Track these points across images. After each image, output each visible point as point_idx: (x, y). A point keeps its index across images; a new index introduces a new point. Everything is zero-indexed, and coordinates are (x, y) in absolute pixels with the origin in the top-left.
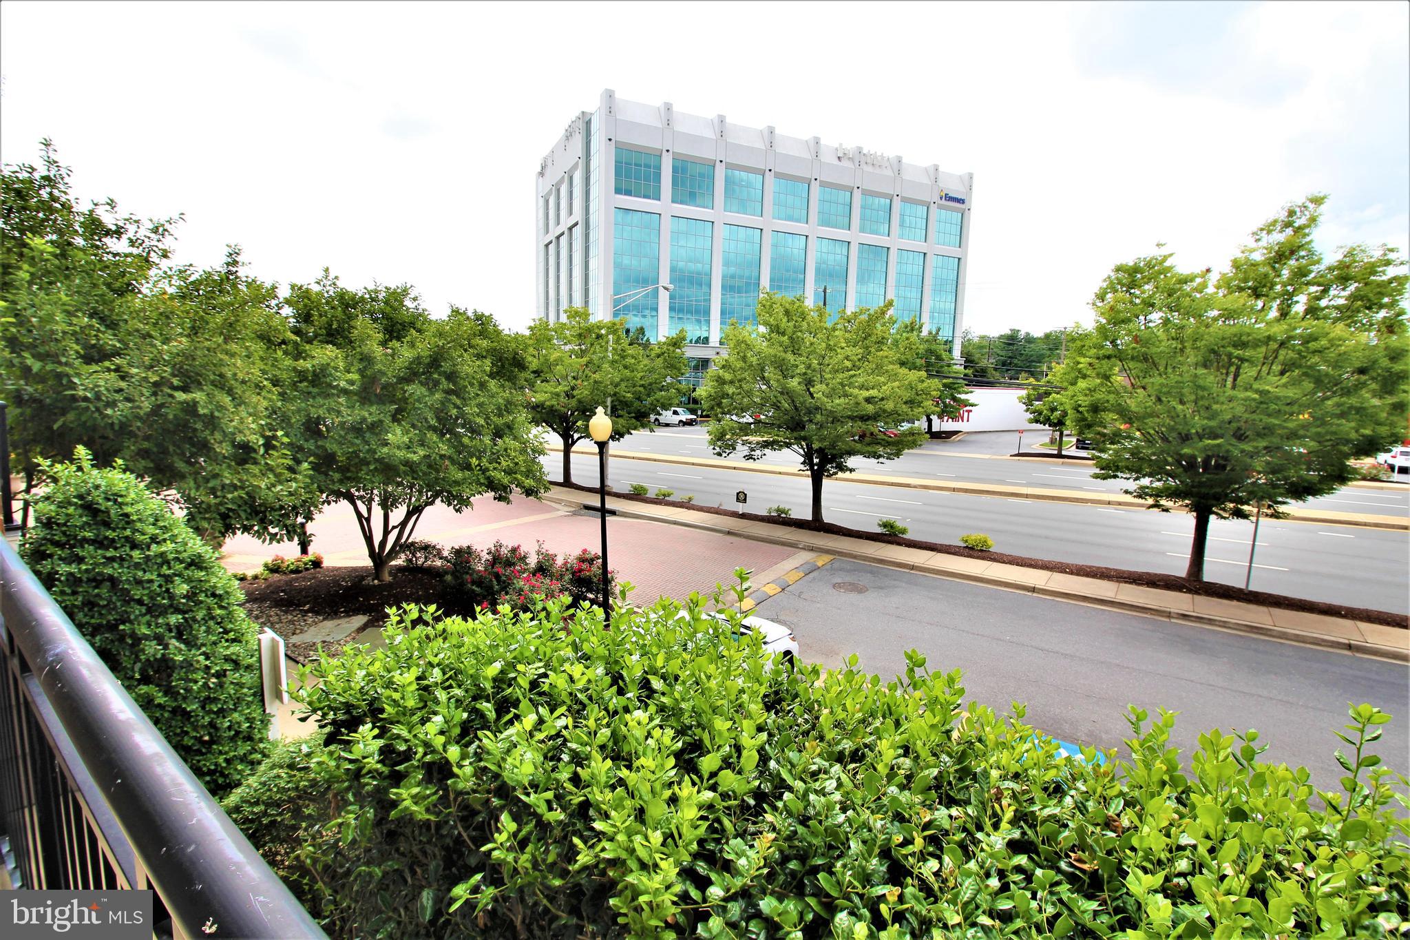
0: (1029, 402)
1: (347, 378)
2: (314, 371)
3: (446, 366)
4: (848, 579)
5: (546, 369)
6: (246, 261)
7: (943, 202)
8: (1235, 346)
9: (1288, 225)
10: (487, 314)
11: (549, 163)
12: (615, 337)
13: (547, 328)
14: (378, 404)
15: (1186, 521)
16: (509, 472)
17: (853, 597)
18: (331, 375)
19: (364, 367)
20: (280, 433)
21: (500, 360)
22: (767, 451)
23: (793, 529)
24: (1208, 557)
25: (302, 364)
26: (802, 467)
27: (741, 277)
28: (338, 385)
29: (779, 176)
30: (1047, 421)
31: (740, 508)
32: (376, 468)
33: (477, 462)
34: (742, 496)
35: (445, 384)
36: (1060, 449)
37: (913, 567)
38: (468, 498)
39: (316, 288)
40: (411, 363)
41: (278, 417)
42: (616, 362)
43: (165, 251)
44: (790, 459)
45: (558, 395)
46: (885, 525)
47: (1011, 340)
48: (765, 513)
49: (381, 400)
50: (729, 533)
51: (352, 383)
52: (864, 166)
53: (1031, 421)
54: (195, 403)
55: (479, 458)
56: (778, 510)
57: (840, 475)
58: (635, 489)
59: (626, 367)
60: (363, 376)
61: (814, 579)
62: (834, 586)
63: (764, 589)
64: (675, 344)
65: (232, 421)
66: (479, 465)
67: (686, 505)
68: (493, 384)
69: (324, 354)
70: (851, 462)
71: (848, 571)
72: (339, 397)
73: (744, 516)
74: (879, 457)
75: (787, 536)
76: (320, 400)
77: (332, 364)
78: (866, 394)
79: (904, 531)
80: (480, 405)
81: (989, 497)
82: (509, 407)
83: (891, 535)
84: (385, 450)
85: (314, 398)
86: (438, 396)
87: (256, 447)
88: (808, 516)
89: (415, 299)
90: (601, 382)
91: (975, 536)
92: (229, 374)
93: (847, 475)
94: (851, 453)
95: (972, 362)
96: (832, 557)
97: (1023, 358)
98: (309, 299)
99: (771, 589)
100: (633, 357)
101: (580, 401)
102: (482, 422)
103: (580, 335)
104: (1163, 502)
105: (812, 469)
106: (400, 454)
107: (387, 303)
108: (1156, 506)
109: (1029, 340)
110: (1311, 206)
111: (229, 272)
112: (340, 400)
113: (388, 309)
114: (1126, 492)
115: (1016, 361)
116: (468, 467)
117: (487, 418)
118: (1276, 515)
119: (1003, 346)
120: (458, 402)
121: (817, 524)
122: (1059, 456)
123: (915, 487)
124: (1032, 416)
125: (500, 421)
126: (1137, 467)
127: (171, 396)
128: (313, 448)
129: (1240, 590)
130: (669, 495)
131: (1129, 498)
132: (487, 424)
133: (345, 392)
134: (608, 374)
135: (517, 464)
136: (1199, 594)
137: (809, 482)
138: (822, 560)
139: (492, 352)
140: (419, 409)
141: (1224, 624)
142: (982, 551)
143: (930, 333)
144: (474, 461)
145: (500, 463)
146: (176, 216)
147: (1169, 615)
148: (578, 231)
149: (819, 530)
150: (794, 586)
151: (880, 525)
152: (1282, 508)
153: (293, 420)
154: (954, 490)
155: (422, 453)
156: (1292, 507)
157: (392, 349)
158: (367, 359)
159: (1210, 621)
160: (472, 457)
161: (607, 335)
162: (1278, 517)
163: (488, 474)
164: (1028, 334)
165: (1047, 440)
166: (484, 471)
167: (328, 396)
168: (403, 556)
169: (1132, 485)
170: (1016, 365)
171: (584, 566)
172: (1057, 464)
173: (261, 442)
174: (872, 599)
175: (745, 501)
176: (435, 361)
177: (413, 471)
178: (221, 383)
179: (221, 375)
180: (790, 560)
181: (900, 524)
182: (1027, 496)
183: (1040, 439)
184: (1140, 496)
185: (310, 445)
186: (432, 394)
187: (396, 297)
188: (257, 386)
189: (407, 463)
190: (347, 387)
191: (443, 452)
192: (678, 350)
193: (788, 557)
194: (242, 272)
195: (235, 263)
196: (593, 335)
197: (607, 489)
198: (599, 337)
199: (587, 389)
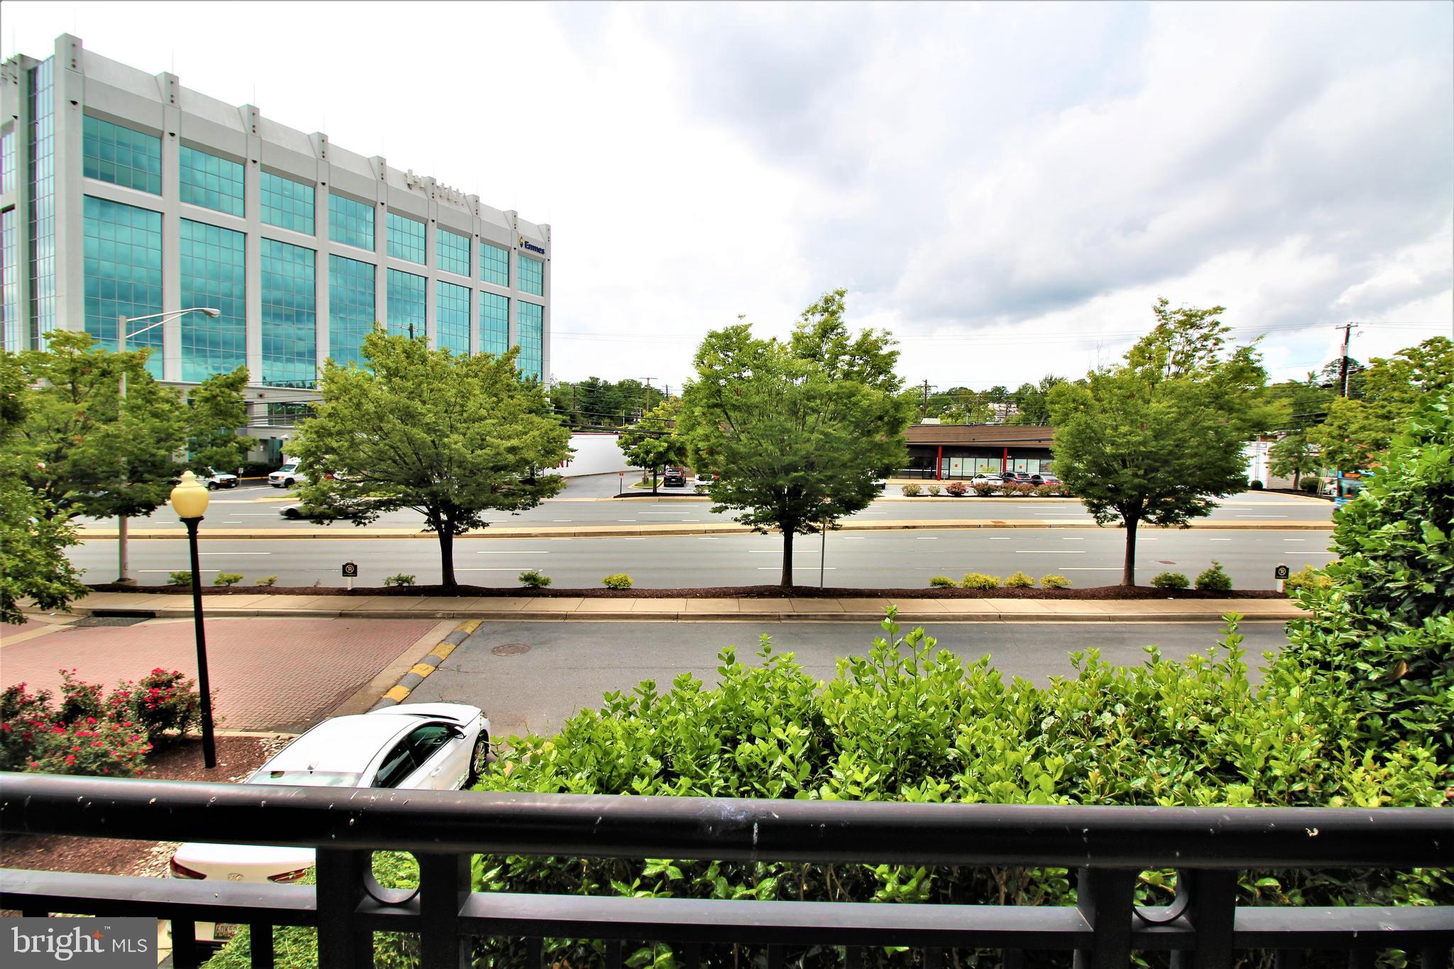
0: (625, 445)
4: (506, 640)
7: (523, 249)
8: (808, 400)
9: (826, 310)
12: (131, 374)
15: (777, 538)
17: (517, 658)
22: (379, 513)
23: (422, 598)
24: (795, 567)
26: (426, 527)
27: (290, 304)
29: (333, 191)
30: (644, 463)
31: (349, 583)
34: (350, 569)
36: (655, 488)
37: (566, 617)
42: (139, 408)
44: (412, 520)
46: (527, 579)
47: (592, 387)
48: (382, 585)
50: (341, 615)
52: (437, 198)
53: (630, 464)
56: (399, 579)
57: (472, 531)
58: (179, 578)
59: (155, 415)
61: (468, 648)
62: (493, 652)
63: (413, 671)
64: (232, 385)
67: (267, 589)
70: (485, 515)
71: (503, 633)
73: (355, 592)
74: (514, 508)
75: (419, 607)
78: (509, 444)
79: (546, 582)
81: (608, 538)
83: (534, 588)
88: (438, 580)
91: (616, 577)
93: (480, 530)
94: (485, 506)
95: (561, 408)
96: (479, 621)
97: (603, 404)
99: (423, 670)
100: (167, 401)
101: (76, 464)
103: (72, 370)
104: (761, 526)
105: (439, 528)
108: (759, 529)
109: (607, 387)
110: (837, 298)
114: (736, 520)
115: (597, 407)
118: (834, 528)
119: (585, 393)
121: (449, 588)
122: (655, 494)
123: (536, 536)
124: (630, 459)
126: (741, 499)
129: (818, 589)
130: (236, 580)
131: (738, 526)
134: (128, 426)
136: (793, 597)
137: (436, 543)
138: (471, 626)
141: (815, 617)
142: (624, 589)
143: (527, 380)
147: (778, 618)
148: (13, 221)
149: (455, 595)
150: (447, 660)
151: (521, 579)
152: (837, 522)
154: (575, 535)
156: (843, 520)
159: (806, 617)
161: (119, 372)
162: (836, 529)
164: (606, 382)
165: (640, 480)
169: (738, 513)
170: (597, 411)
171: (162, 692)
172: (654, 501)
174: (538, 656)
175: (355, 573)
180: (431, 634)
181: (542, 575)
182: (640, 533)
183: (633, 482)
184: (745, 523)
192: (234, 394)
193: (428, 630)
196: (96, 371)
197: (126, 583)
198: (104, 373)
199: (91, 447)
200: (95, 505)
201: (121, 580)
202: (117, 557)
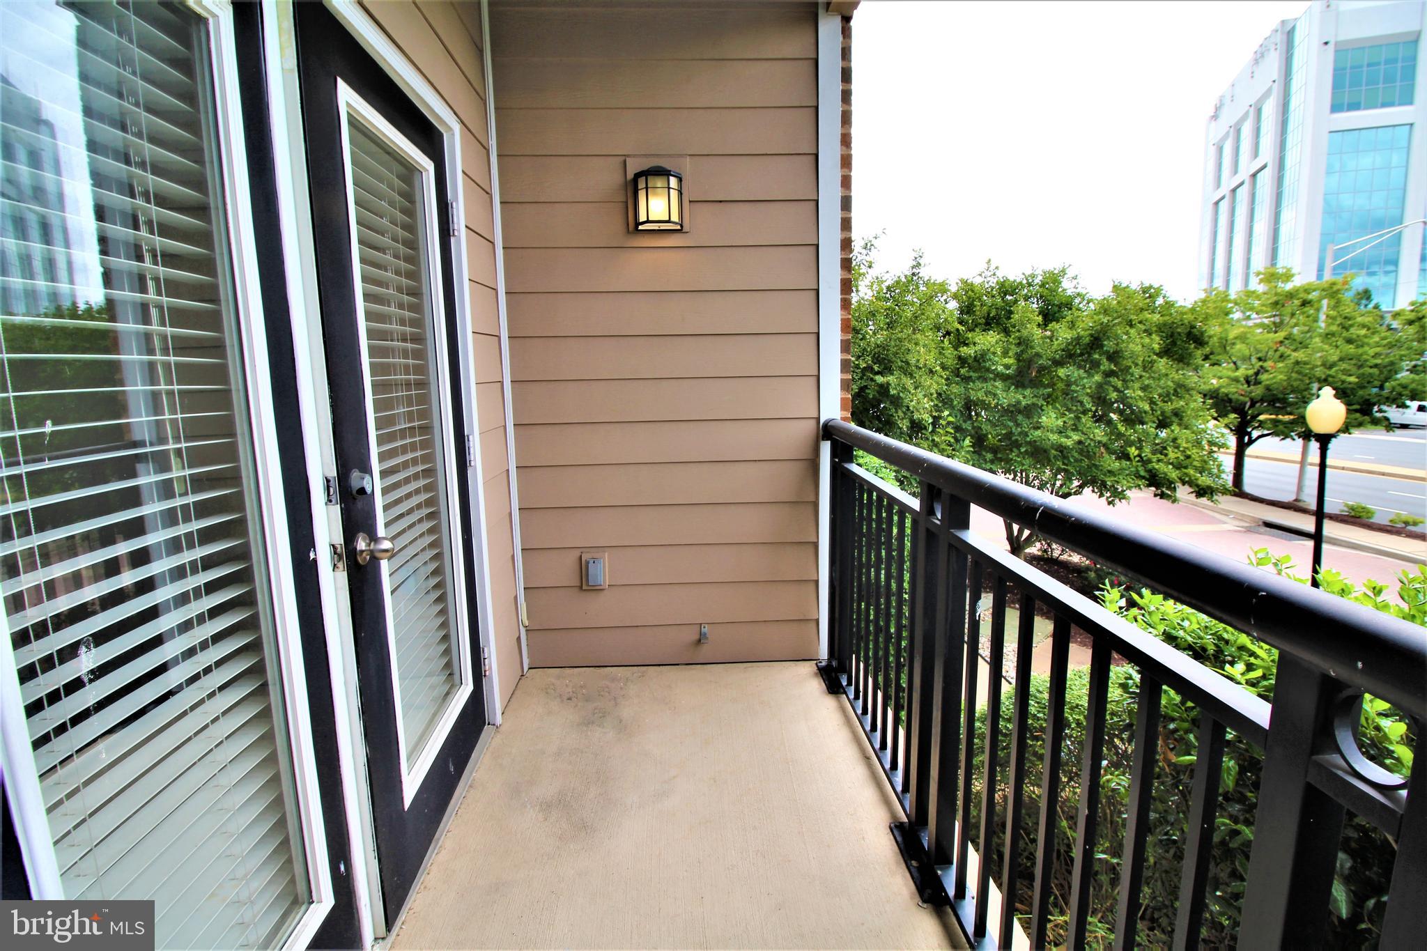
1: (1003, 363)
2: (975, 357)
3: (1109, 345)
5: (1219, 350)
6: (927, 263)
10: (1156, 286)
11: (1227, 100)
12: (1333, 302)
13: (1225, 299)
14: (1032, 388)
16: (1178, 466)
18: (990, 360)
19: (1022, 351)
20: (946, 413)
21: (1172, 336)
25: (965, 351)
28: (996, 369)
32: (1026, 451)
33: (1137, 452)
35: (1106, 365)
38: (1123, 491)
39: (978, 281)
40: (1069, 344)
41: (943, 400)
42: (1333, 335)
43: (871, 262)
45: (1236, 380)
49: (1035, 384)
51: (1007, 367)
54: (888, 384)
55: (1140, 448)
58: (1353, 510)
59: (1349, 341)
60: (1019, 360)
65: (912, 401)
66: (1139, 455)
68: (1162, 364)
69: (988, 340)
72: (995, 381)
76: (979, 384)
77: (992, 349)
80: (1144, 388)
82: (1181, 389)
84: (1038, 433)
85: (974, 382)
86: (1098, 378)
87: (927, 425)
89: (1075, 278)
90: (1306, 363)
92: (913, 361)
98: (973, 291)
101: (1268, 388)
102: (1147, 407)
103: (1276, 303)
106: (1054, 437)
107: (1043, 285)
111: (913, 274)
112: (997, 384)
113: (1046, 292)
116: (1126, 457)
117: (1152, 402)
120: (1119, 384)
125: (1169, 407)
127: (872, 380)
128: (970, 428)
132: (1152, 410)
133: (999, 376)
134: (1319, 352)
135: (1188, 457)
139: (1160, 328)
140: (1076, 392)
144: (1133, 451)
145: (1166, 455)
146: (879, 233)
148: (1265, 179)
153: (955, 403)
155: (1076, 437)
157: (1051, 331)
158: (1024, 343)
160: (1130, 446)
161: (1319, 301)
163: (1150, 466)
166: (1144, 462)
167: (985, 380)
168: (1038, 545)
173: (931, 420)
176: (1096, 341)
177: (1064, 457)
178: (907, 370)
179: (907, 363)
185: (967, 426)
186: (1090, 375)
187: (1053, 280)
188: (931, 371)
189: (1061, 449)
190: (1004, 371)
191: (1099, 438)
194: (924, 273)
195: (919, 265)
196: (1297, 302)
197: (1300, 504)
198: (1305, 303)
199: (1281, 373)
200: (1281, 427)
201: (1296, 500)
202: (1296, 481)
